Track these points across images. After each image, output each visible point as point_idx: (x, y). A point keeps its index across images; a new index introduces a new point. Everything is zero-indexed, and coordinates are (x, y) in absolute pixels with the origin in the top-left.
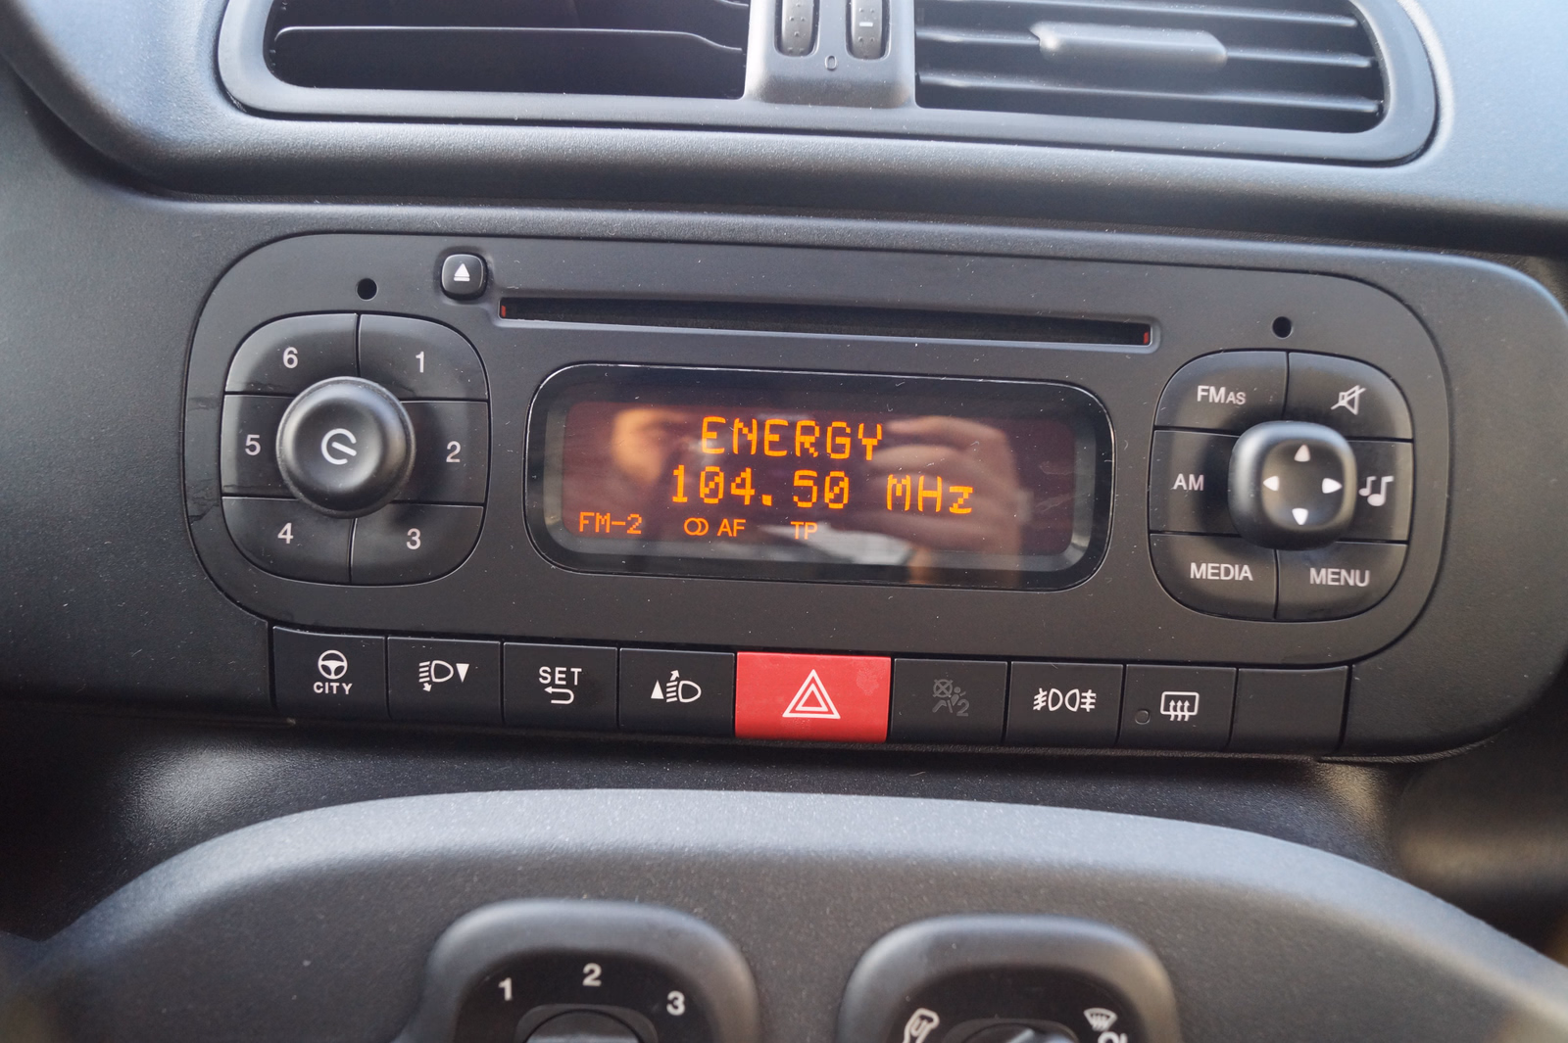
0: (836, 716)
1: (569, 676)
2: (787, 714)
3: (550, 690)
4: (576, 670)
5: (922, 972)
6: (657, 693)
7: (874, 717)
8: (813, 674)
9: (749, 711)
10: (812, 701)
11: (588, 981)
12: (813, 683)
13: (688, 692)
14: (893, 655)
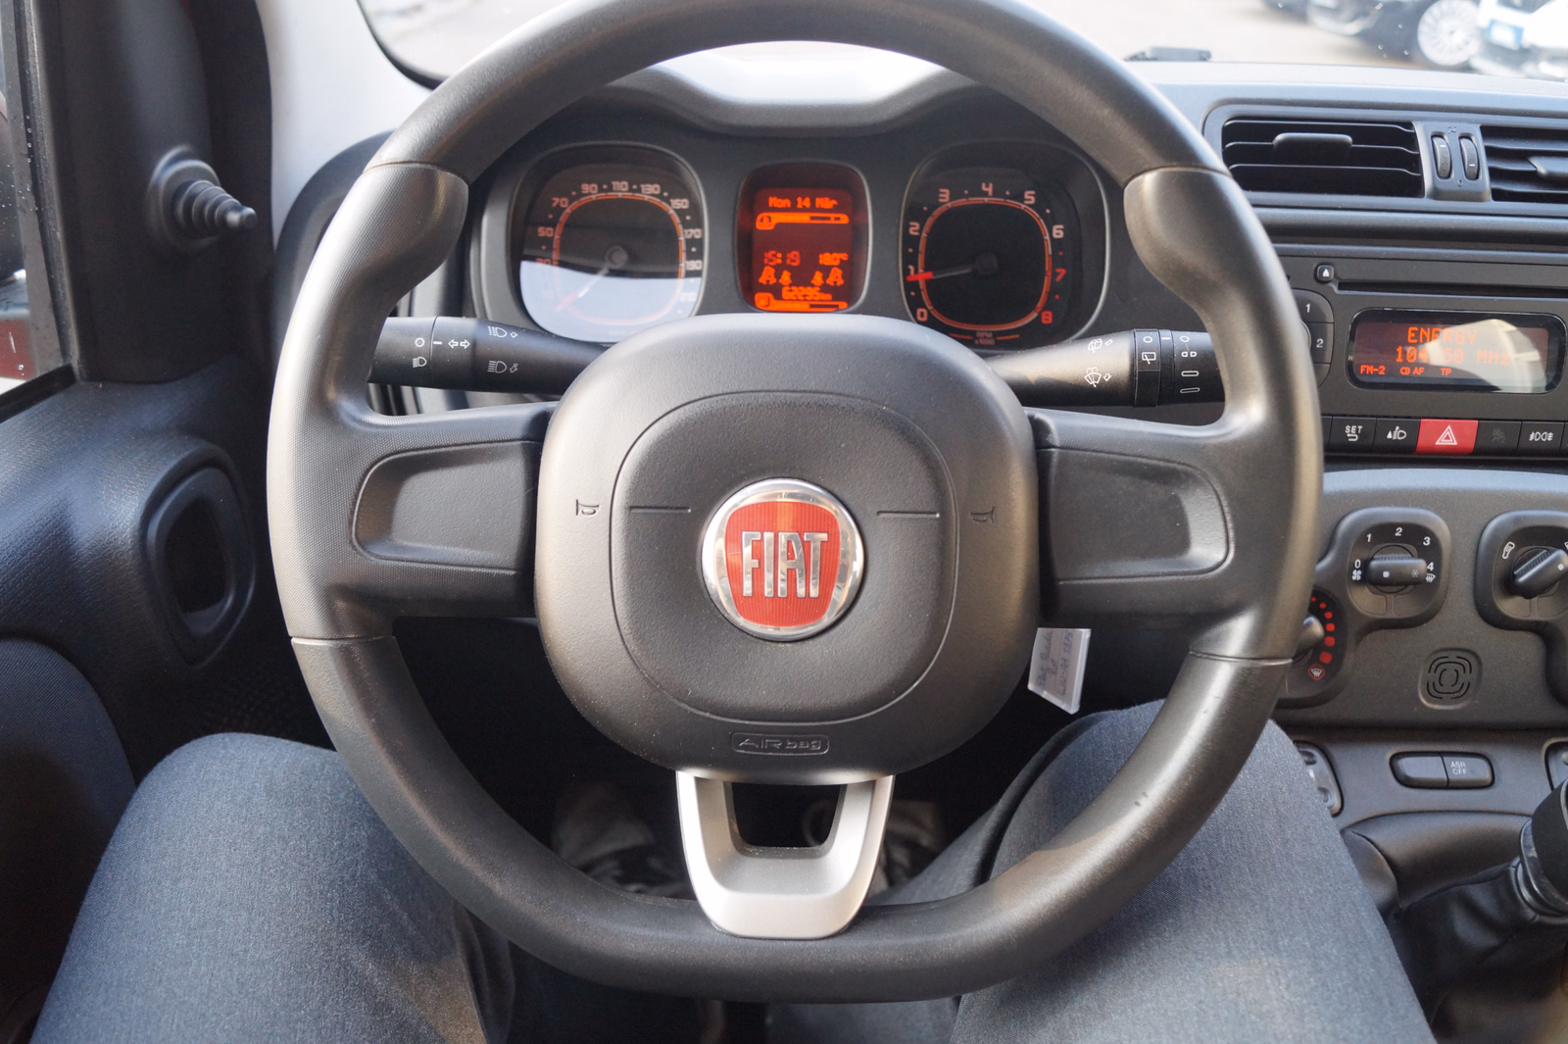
0: (1456, 443)
1: (1357, 429)
2: (1437, 443)
3: (1349, 435)
4: (1360, 427)
5: (1513, 529)
6: (1389, 436)
7: (1470, 444)
8: (1449, 427)
9: (1423, 442)
10: (1448, 438)
11: (1397, 534)
12: (1449, 431)
13: (1402, 435)
14: (1479, 420)
